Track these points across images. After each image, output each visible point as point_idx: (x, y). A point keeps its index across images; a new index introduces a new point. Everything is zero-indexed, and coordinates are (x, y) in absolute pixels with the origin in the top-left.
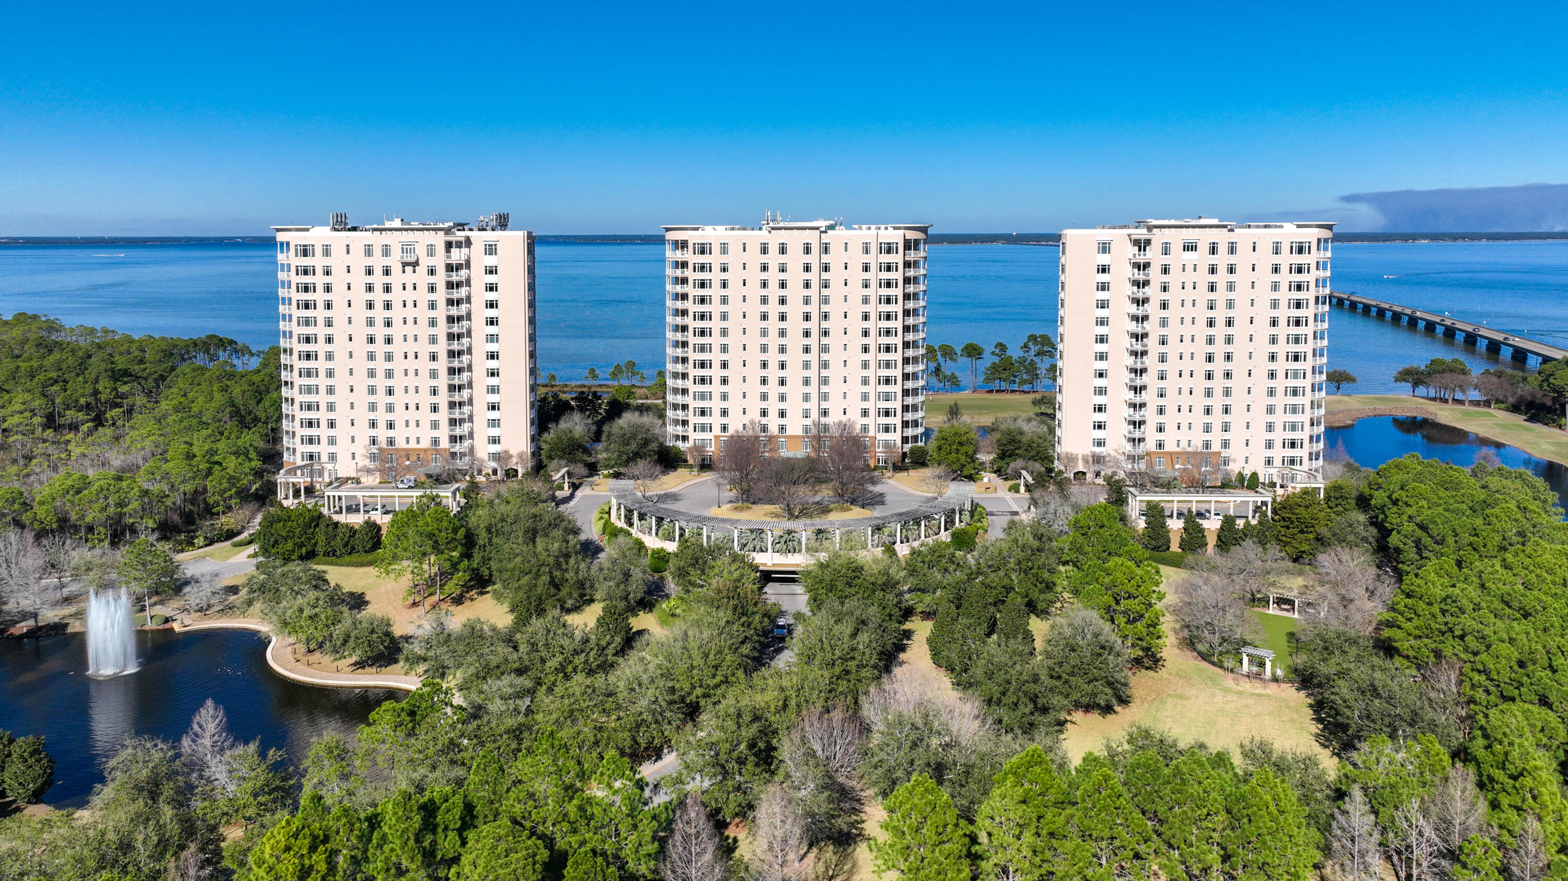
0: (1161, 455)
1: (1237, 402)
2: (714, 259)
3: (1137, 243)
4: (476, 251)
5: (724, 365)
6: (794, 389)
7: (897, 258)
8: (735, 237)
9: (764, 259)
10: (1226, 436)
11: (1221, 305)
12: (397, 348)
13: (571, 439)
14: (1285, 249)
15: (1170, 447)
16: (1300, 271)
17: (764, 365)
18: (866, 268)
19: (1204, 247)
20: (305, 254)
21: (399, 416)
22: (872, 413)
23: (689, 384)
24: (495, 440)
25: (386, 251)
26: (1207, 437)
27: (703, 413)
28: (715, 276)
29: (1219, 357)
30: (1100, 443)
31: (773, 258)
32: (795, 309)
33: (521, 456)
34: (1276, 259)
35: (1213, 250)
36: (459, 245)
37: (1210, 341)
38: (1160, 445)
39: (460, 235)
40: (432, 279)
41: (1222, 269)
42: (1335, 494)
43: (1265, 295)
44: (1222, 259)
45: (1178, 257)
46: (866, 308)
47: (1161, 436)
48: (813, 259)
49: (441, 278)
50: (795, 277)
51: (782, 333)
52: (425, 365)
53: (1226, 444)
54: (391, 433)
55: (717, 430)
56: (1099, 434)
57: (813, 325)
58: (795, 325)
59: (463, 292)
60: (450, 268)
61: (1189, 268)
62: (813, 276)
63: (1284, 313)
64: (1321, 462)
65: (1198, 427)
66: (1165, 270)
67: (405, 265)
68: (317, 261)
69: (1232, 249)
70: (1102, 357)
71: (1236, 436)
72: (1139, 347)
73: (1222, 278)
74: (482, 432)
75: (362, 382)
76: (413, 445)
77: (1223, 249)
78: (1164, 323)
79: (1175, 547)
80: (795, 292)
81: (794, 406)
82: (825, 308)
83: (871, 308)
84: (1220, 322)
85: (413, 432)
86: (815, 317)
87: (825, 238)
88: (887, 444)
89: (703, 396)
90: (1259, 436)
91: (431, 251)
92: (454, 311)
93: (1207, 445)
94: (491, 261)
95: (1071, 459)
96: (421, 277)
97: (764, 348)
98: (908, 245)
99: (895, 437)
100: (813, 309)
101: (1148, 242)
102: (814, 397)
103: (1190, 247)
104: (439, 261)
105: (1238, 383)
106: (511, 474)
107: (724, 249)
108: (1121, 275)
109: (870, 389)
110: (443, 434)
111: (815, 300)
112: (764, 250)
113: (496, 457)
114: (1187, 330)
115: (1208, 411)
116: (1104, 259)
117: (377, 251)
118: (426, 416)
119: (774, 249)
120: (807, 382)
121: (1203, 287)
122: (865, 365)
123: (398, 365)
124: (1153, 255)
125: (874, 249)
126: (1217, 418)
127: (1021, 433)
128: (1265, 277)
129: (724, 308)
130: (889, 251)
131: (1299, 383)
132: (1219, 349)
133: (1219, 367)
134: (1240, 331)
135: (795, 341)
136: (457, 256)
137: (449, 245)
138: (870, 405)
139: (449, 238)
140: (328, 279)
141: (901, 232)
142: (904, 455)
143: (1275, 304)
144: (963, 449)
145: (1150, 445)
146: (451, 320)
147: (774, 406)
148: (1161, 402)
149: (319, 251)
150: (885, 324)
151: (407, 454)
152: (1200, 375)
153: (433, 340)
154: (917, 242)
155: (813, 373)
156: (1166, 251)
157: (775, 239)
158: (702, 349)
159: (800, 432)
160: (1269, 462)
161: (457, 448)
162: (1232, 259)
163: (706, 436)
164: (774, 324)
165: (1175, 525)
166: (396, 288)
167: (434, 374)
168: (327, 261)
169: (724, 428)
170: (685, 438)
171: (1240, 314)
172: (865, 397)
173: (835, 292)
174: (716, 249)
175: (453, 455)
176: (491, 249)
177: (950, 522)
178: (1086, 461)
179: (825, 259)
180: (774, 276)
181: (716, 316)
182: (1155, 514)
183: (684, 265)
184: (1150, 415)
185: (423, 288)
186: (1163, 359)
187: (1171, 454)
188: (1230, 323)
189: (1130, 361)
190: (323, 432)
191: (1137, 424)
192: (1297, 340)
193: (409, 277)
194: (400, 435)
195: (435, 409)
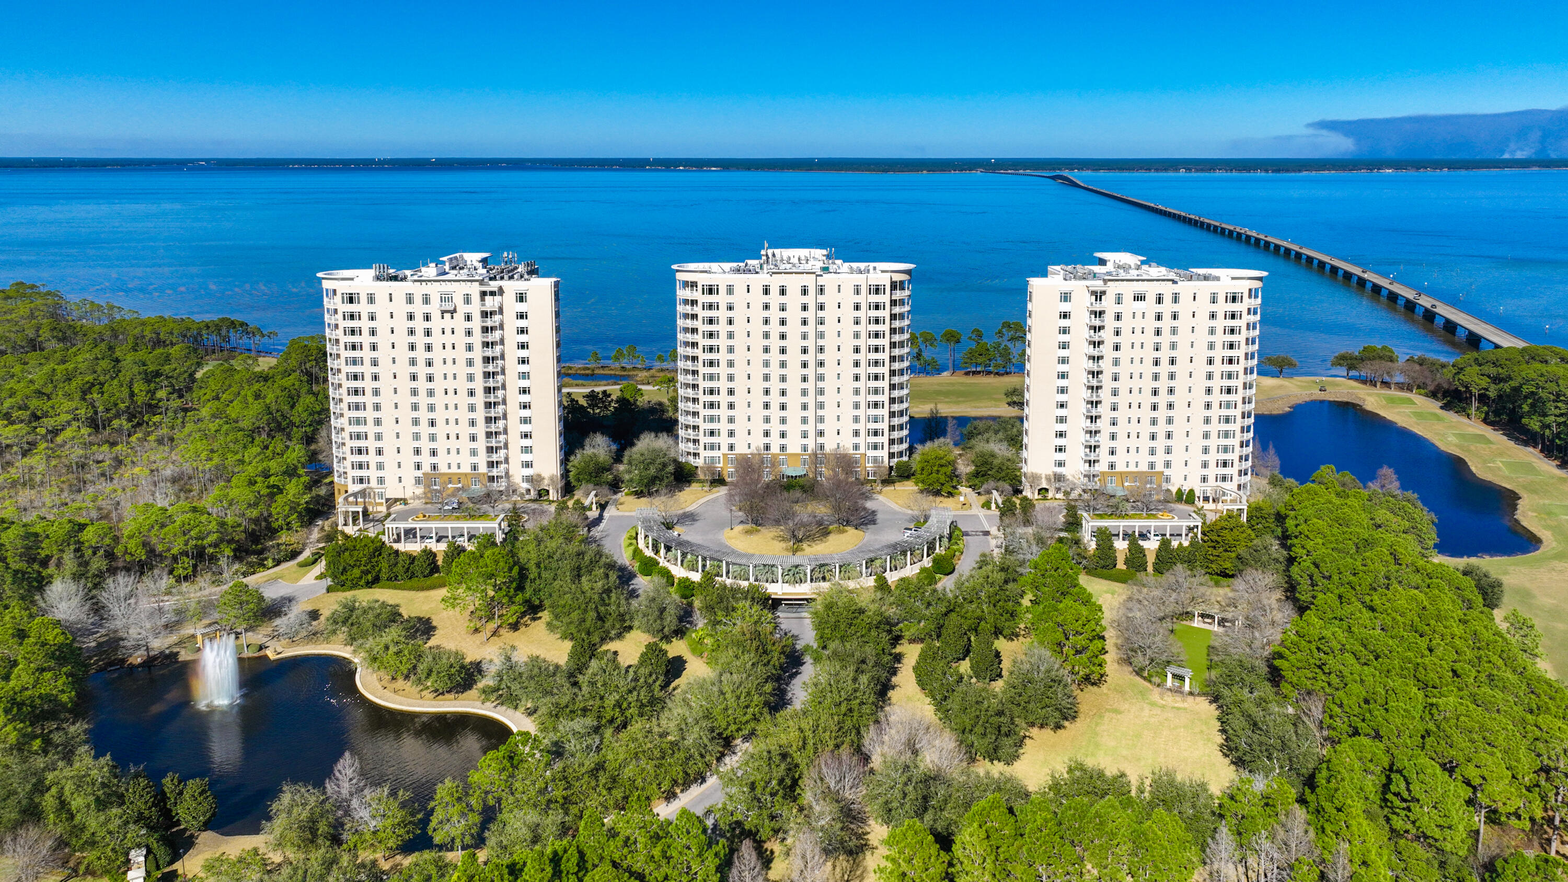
0: (1112, 475)
1: (1178, 429)
2: (721, 298)
3: (1094, 293)
4: (509, 300)
5: (731, 392)
6: (794, 413)
7: (884, 298)
8: (739, 281)
9: (766, 299)
10: (1168, 457)
11: (1165, 346)
12: (438, 385)
13: (597, 463)
14: (1221, 298)
15: (1120, 467)
16: (1233, 317)
17: (767, 392)
18: (857, 307)
19: (1151, 298)
20: (351, 300)
21: (441, 445)
22: (863, 433)
23: (699, 407)
24: (528, 465)
25: (426, 300)
26: (1152, 459)
27: (712, 433)
28: (722, 314)
29: (1163, 391)
30: (1061, 464)
31: (774, 299)
32: (794, 344)
33: (552, 479)
34: (1213, 308)
35: (1159, 300)
36: (493, 294)
37: (1156, 377)
38: (1112, 466)
39: (494, 285)
40: (468, 325)
41: (1167, 316)
42: (1256, 513)
43: (1203, 338)
44: (1167, 308)
45: (1129, 306)
46: (857, 342)
47: (1112, 459)
48: (810, 300)
49: (476, 324)
50: (794, 315)
51: (783, 364)
52: (464, 400)
53: (1168, 464)
54: (434, 460)
55: (725, 449)
56: (1060, 456)
57: (810, 357)
58: (794, 357)
59: (497, 335)
60: (485, 314)
61: (1139, 315)
62: (810, 315)
63: (1220, 353)
64: (1249, 477)
65: (1144, 451)
66: (1118, 317)
67: (443, 312)
68: (362, 307)
69: (1176, 299)
70: (1063, 390)
71: (1177, 458)
72: (1094, 383)
73: (1166, 324)
74: (517, 457)
75: (406, 415)
76: (454, 470)
77: (1167, 299)
78: (1116, 362)
79: (1121, 565)
80: (794, 329)
81: (794, 428)
82: (821, 342)
83: (862, 342)
84: (1165, 361)
85: (454, 459)
86: (812, 350)
87: (821, 281)
88: (875, 460)
89: (712, 419)
90: (1197, 457)
91: (467, 300)
92: (489, 353)
93: (1152, 465)
94: (522, 307)
95: (1035, 478)
96: (459, 322)
97: (766, 378)
98: (894, 286)
99: (883, 454)
100: (810, 343)
101: (1103, 293)
102: (812, 420)
103: (1139, 298)
104: (475, 308)
105: (1179, 413)
106: (542, 494)
107: (730, 290)
108: (1081, 321)
109: (861, 412)
110: (482, 460)
111: (812, 336)
112: (766, 291)
113: (529, 479)
114: (1136, 368)
115: (1153, 437)
116: (1065, 307)
117: (418, 299)
118: (465, 444)
119: (774, 290)
120: (805, 407)
121: (1150, 331)
122: (857, 392)
123: (439, 400)
124: (1108, 304)
125: (864, 290)
126: (1161, 443)
127: (993, 455)
128: (1204, 322)
129: (730, 342)
130: (877, 291)
131: (1230, 412)
132: (1163, 385)
133: (1163, 399)
134: (1181, 369)
135: (794, 371)
136: (491, 303)
137: (483, 294)
138: (861, 426)
139: (484, 289)
140: (372, 324)
141: (889, 275)
142: (891, 468)
143: (1211, 346)
144: (943, 470)
145: (1102, 467)
146: (487, 360)
147: (775, 428)
148: (1113, 429)
149: (364, 299)
150: (874, 356)
151: (450, 478)
152: (1147, 406)
153: (471, 378)
154: (902, 282)
155: (810, 400)
156: (1119, 300)
157: (775, 282)
158: (711, 377)
159: (799, 451)
160: (1204, 479)
161: (495, 472)
162: (1176, 308)
163: (715, 453)
164: (775, 357)
165: (1121, 545)
166: (436, 332)
167: (472, 408)
168: (372, 308)
169: (731, 447)
170: (696, 455)
171: (1181, 354)
172: (856, 419)
173: (830, 328)
174: (723, 290)
175: (492, 479)
176: (521, 298)
177: (931, 548)
178: (1048, 479)
179: (821, 299)
180: (775, 314)
181: (723, 349)
182: (1104, 537)
183: (694, 303)
184: (1104, 440)
185: (460, 332)
186: (1115, 393)
187: (1121, 473)
188: (1173, 362)
189: (1087, 394)
190: (372, 458)
191: (1093, 448)
192: (1230, 376)
193: (448, 322)
194: (442, 461)
195: (473, 438)
